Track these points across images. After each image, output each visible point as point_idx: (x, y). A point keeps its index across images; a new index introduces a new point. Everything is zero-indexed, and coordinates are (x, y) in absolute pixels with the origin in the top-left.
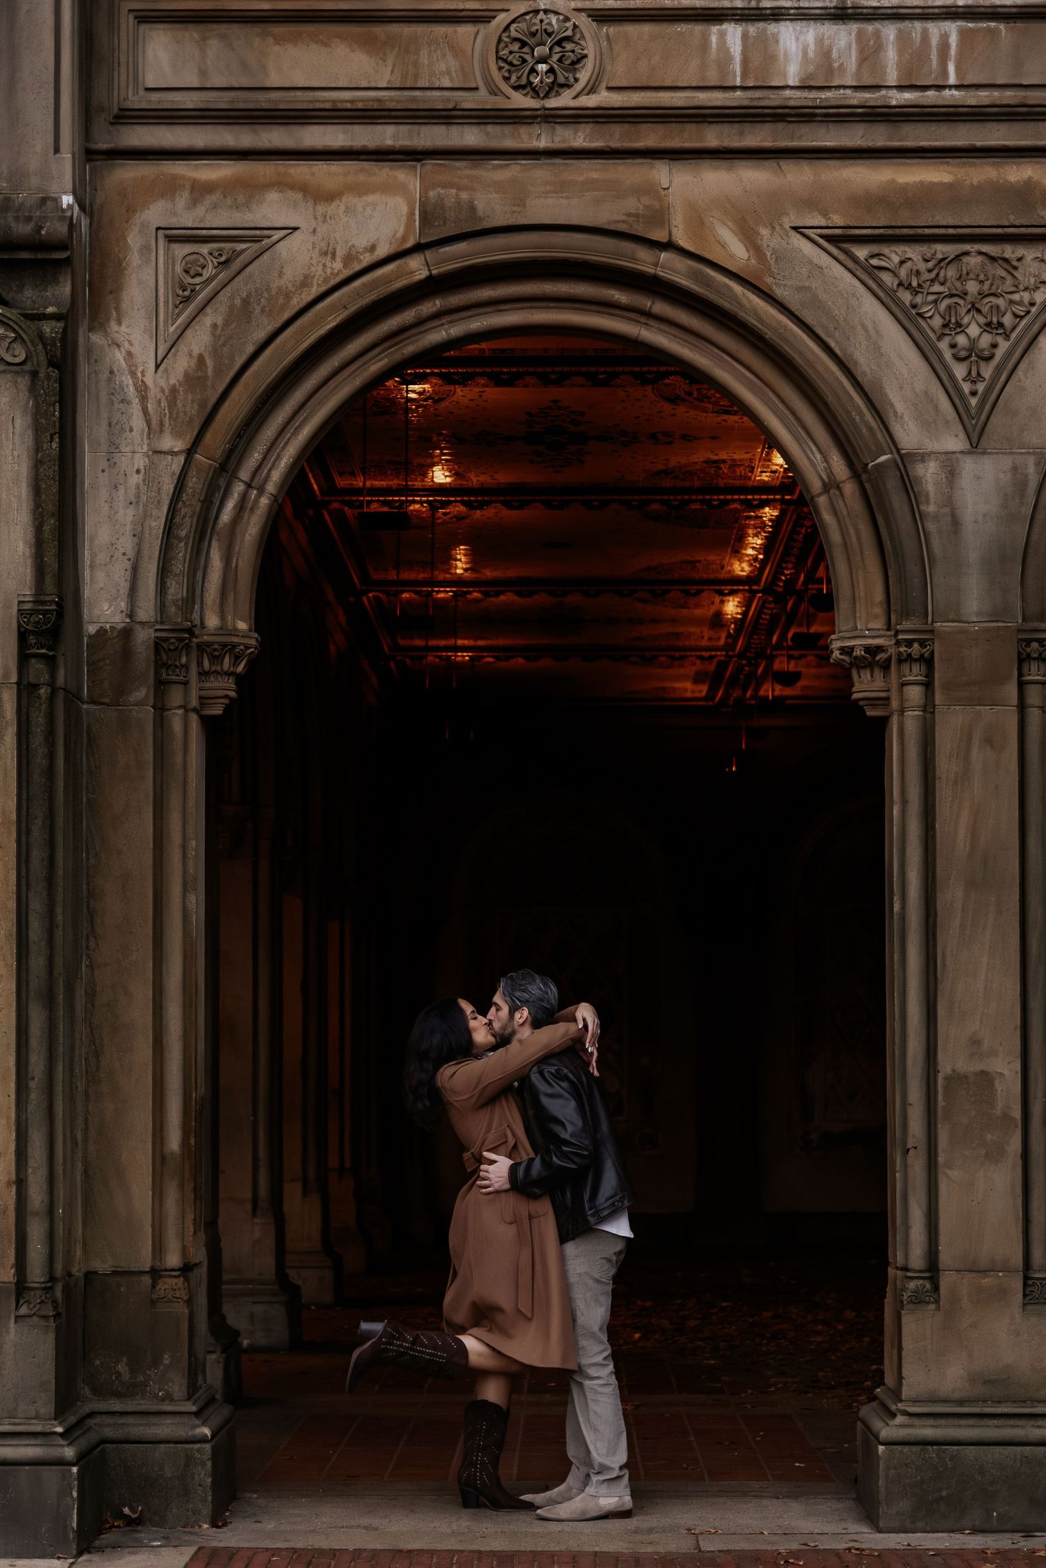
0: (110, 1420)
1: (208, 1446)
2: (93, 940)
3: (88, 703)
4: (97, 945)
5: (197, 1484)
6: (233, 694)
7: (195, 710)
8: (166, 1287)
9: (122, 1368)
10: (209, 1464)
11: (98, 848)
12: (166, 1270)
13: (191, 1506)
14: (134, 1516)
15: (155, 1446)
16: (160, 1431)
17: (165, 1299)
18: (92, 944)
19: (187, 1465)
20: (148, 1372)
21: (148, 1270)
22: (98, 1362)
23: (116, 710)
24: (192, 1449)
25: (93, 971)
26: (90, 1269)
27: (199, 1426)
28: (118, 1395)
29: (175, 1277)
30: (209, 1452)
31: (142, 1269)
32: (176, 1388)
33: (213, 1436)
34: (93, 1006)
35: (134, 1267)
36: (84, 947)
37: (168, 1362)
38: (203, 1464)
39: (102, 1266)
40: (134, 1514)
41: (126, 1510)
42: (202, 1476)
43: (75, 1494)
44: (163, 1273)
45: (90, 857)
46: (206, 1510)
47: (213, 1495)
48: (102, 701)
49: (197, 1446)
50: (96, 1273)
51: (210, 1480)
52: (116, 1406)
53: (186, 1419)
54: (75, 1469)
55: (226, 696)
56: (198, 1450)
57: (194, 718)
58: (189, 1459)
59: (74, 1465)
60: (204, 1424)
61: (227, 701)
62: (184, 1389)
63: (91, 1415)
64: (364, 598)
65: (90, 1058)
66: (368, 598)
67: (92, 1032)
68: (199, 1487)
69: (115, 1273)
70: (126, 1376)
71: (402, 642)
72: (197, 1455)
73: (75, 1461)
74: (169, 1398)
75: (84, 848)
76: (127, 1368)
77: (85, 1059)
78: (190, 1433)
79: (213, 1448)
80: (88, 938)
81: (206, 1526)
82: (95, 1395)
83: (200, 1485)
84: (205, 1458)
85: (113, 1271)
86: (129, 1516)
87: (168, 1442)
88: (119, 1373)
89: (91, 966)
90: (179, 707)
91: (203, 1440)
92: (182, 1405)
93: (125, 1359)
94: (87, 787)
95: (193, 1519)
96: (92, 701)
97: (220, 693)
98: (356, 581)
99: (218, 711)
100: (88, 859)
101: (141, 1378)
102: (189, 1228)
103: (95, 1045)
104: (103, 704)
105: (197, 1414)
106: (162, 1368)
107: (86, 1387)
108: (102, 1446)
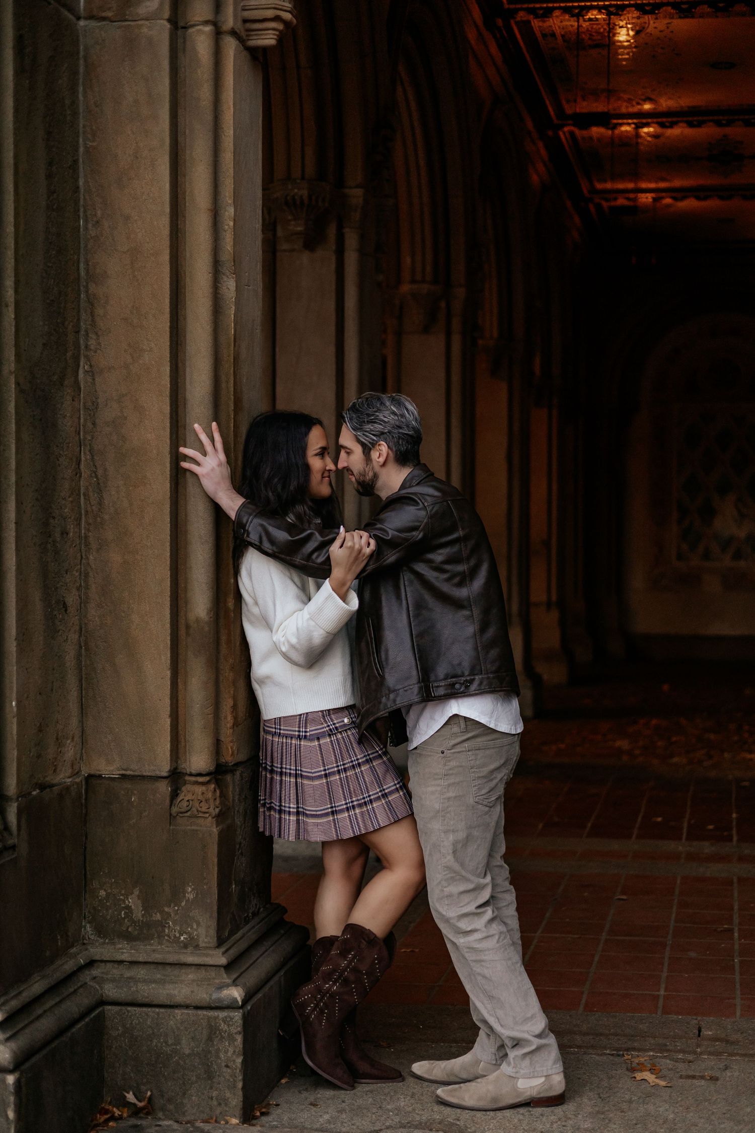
0: (116, 971)
1: (237, 1016)
2: (94, 337)
3: (86, 18)
4: (99, 344)
5: (223, 1064)
6: (287, 16)
7: (233, 33)
8: (189, 797)
9: (133, 902)
10: (239, 1039)
11: (99, 213)
12: (191, 775)
13: (215, 1094)
14: (140, 1104)
15: (169, 1010)
16: (176, 992)
17: (188, 814)
18: (92, 343)
19: (210, 1039)
20: (166, 909)
21: (165, 774)
22: (102, 893)
23: (119, 27)
24: (216, 1018)
25: (94, 379)
26: (92, 772)
27: (228, 986)
28: (128, 937)
29: (203, 784)
30: (240, 1022)
31: (158, 773)
32: (202, 931)
33: (245, 1001)
34: (94, 424)
35: (147, 771)
36: (83, 347)
37: (191, 897)
38: (231, 1038)
39: (108, 767)
40: (140, 1101)
41: (130, 1097)
42: (229, 1054)
43: (11, 1115)
44: (187, 778)
45: (90, 226)
46: (236, 1100)
47: (244, 1080)
48: (104, 14)
49: (222, 1014)
50: (100, 776)
51: (239, 1060)
52: (125, 952)
53: (212, 973)
54: (11, 1079)
55: (277, 19)
56: (224, 1020)
57: (231, 46)
58: (213, 1031)
59: (11, 1072)
60: (235, 983)
61: (280, 26)
62: (213, 932)
63: (91, 963)
64: (561, 133)
65: (91, 494)
66: (564, 133)
67: (93, 459)
68: (225, 1070)
69: (124, 777)
70: (138, 913)
71: (599, 186)
72: (223, 1026)
73: (11, 1067)
74: (192, 944)
75: (81, 215)
76: (139, 903)
77: (84, 495)
78: (215, 996)
79: (245, 1018)
80: (87, 334)
81: (234, 1121)
82: (99, 936)
83: (227, 1066)
84: (233, 1030)
85: (122, 775)
86: (134, 1104)
87: (187, 1007)
88: (128, 908)
89: (91, 373)
90: (206, 23)
91: (231, 1006)
92: (207, 955)
93: (136, 892)
94: (84, 132)
95: (218, 1112)
96: (91, 17)
97: (270, 13)
98: (552, 113)
99: (268, 40)
100: (86, 229)
101: (158, 917)
102: (226, 717)
103: (96, 477)
104: (104, 19)
105: (228, 967)
106: (183, 904)
107: (88, 925)
108: (100, 1009)
